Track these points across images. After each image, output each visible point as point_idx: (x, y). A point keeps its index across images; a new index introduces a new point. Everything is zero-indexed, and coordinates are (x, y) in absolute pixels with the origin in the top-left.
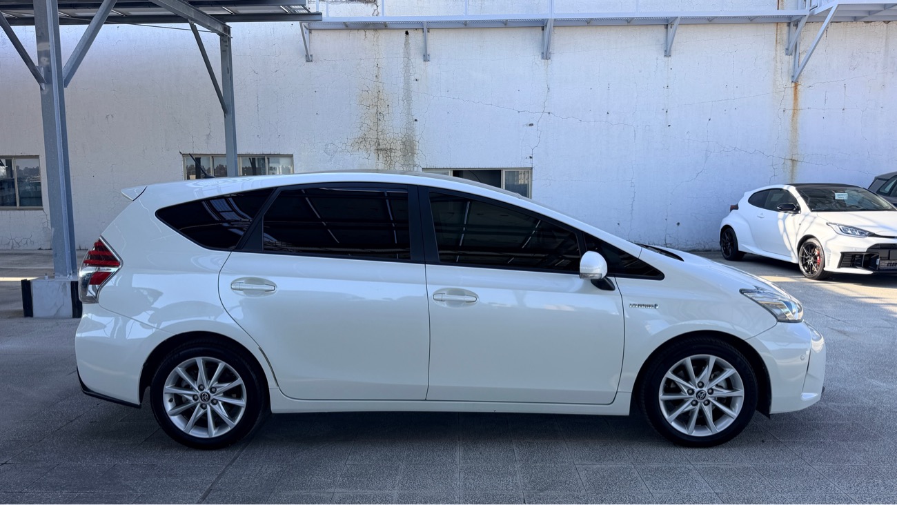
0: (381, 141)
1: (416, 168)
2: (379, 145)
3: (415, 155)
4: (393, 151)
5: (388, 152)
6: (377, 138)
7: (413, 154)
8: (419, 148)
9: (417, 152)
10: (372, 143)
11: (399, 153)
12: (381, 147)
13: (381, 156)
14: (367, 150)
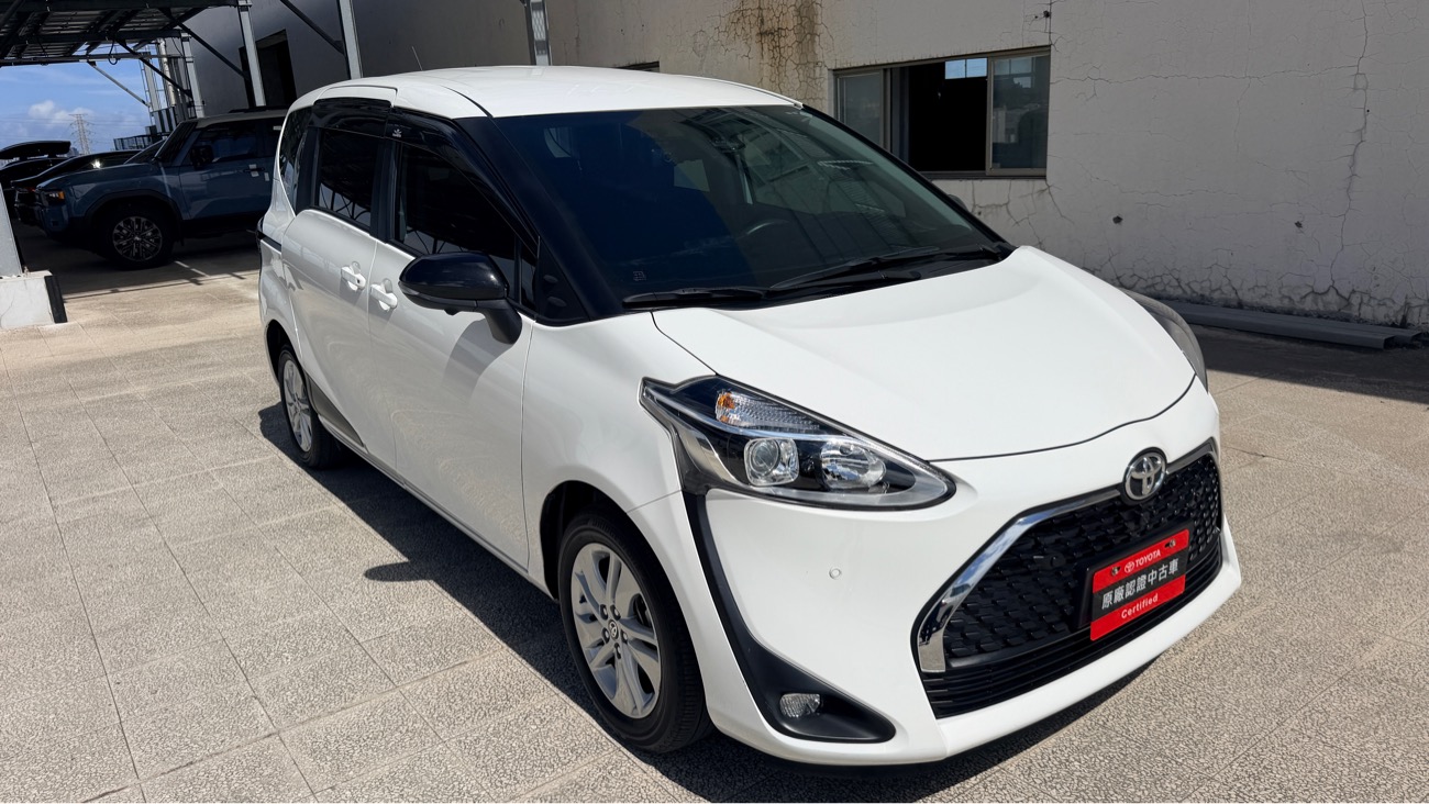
0: (765, 13)
1: (818, 69)
2: (762, 22)
3: (817, 39)
4: (783, 34)
5: (776, 39)
6: (760, 8)
7: (813, 34)
8: (823, 17)
9: (820, 29)
10: (753, 20)
11: (791, 38)
12: (765, 28)
13: (765, 46)
14: (747, 38)
